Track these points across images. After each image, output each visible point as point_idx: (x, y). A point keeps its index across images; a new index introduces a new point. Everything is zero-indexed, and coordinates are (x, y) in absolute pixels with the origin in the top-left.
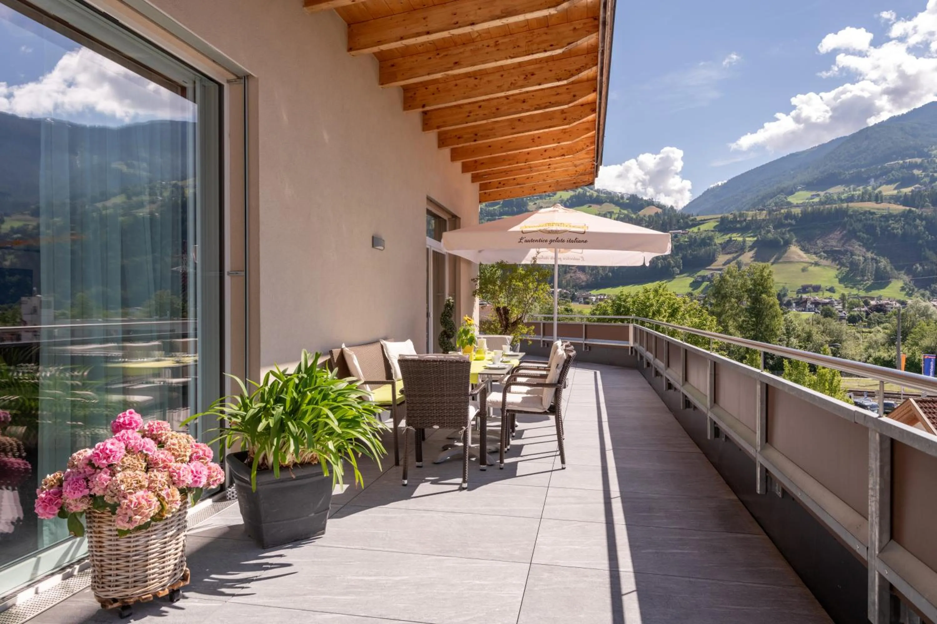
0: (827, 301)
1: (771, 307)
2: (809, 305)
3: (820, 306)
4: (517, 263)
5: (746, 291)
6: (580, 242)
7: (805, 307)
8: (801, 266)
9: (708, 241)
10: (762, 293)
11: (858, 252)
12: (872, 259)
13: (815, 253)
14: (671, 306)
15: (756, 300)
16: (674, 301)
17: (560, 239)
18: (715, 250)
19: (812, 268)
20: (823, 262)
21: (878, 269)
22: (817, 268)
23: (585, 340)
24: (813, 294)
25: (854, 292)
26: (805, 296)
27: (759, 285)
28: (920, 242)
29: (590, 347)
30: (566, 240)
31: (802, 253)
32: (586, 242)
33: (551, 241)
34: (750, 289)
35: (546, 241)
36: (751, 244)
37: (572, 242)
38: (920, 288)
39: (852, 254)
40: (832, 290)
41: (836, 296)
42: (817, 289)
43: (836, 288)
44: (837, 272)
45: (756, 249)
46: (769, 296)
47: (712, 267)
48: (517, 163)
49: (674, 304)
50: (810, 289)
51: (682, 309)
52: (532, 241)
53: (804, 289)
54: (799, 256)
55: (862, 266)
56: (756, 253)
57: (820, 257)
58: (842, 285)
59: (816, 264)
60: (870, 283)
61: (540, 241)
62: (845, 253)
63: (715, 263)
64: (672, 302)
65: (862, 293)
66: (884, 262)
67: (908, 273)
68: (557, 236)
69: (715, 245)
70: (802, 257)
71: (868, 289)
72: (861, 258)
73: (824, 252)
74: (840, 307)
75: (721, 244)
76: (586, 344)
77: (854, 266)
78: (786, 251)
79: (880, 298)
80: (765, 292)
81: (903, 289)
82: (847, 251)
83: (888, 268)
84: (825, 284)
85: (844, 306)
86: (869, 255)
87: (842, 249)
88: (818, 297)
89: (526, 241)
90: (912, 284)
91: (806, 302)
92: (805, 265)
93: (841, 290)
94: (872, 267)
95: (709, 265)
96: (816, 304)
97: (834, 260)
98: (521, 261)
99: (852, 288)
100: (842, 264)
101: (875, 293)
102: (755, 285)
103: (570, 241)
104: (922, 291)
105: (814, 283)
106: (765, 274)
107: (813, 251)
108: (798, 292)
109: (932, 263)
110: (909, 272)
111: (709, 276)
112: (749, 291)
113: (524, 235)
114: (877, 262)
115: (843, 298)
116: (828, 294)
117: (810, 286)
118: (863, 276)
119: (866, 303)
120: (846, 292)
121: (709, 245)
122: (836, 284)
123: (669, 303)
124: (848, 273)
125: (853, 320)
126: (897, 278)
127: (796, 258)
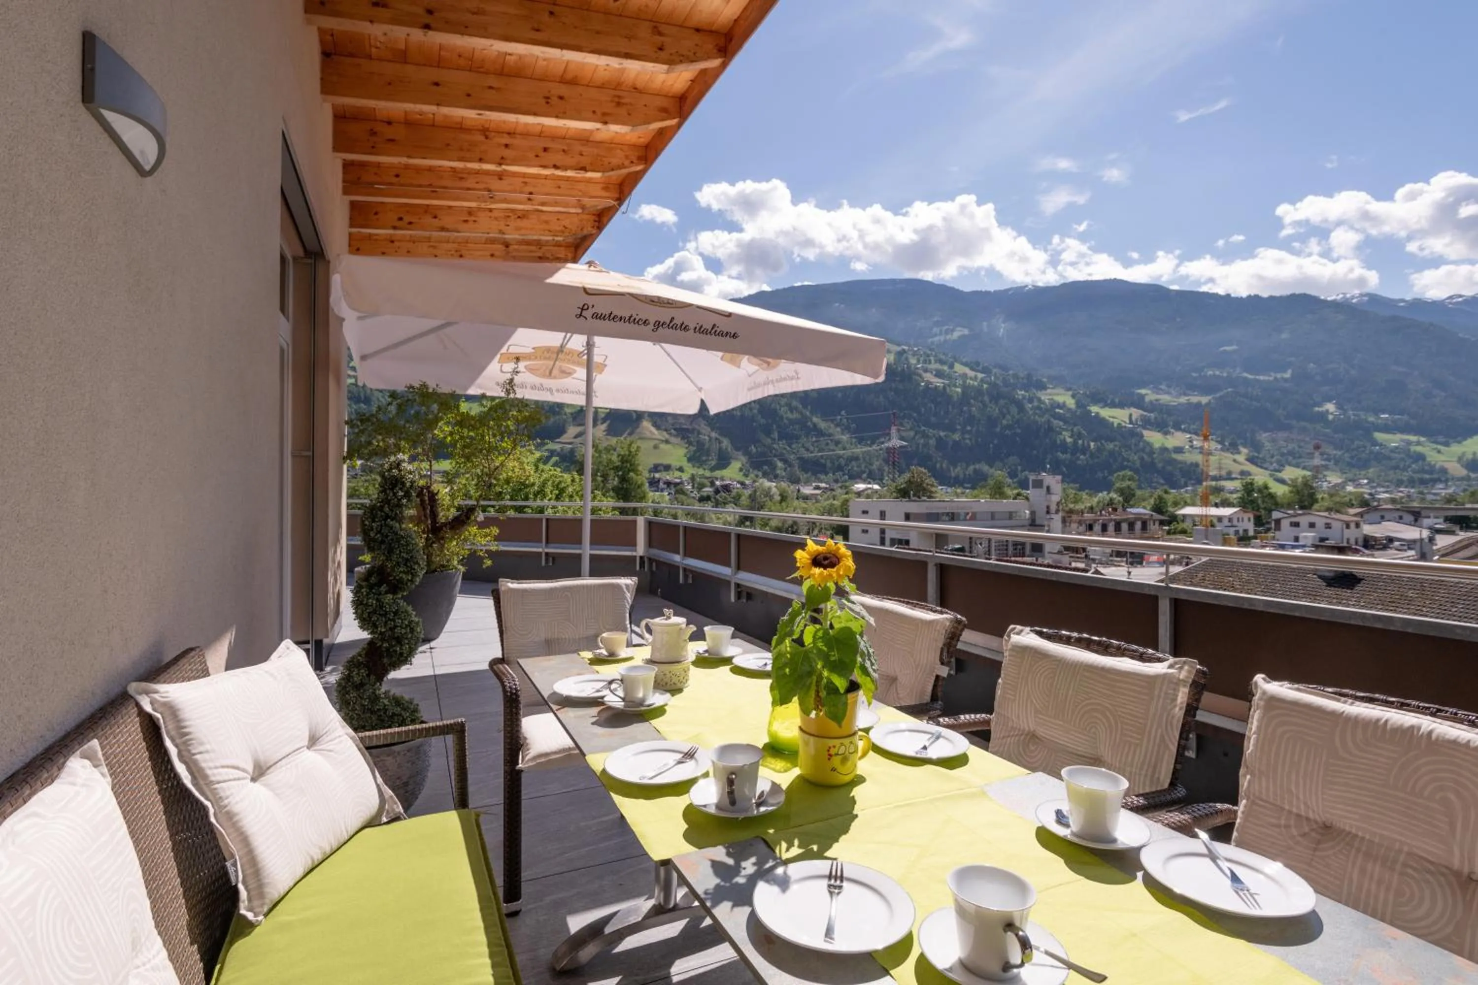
0: (678, 481)
1: (639, 487)
2: (661, 485)
3: (672, 486)
4: (459, 392)
5: (613, 469)
6: (722, 334)
7: (657, 487)
8: (652, 443)
9: (557, 409)
10: (629, 471)
11: (703, 431)
12: (716, 439)
13: (666, 430)
14: (557, 486)
15: (623, 479)
16: (561, 479)
17: (678, 321)
18: (565, 421)
19: (663, 446)
20: (673, 440)
21: (720, 449)
22: (668, 446)
23: (546, 547)
24: (664, 473)
25: (701, 472)
26: (657, 475)
27: (627, 461)
28: (755, 424)
29: (554, 559)
30: (692, 326)
31: (653, 429)
32: (735, 336)
33: (658, 325)
34: (617, 467)
35: (646, 323)
36: (603, 416)
37: (705, 332)
38: (754, 469)
39: (699, 433)
40: (681, 469)
41: (685, 477)
42: (667, 468)
43: (685, 468)
44: (685, 451)
45: (608, 422)
46: (637, 475)
47: (562, 439)
48: (481, 160)
49: (560, 482)
50: (662, 468)
51: (570, 489)
52: (612, 317)
53: (656, 468)
54: (651, 432)
55: (707, 446)
56: (609, 426)
57: (670, 434)
58: (690, 465)
59: (667, 442)
60: (713, 463)
61: (631, 320)
62: (692, 431)
63: (565, 436)
64: (558, 480)
65: (708, 474)
66: (726, 443)
67: (744, 454)
68: (672, 312)
69: (565, 414)
70: (654, 434)
71: (713, 469)
72: (707, 438)
73: (675, 429)
74: (689, 487)
75: (572, 414)
76: (547, 554)
77: (700, 445)
78: (638, 427)
79: (722, 479)
80: (633, 470)
81: (741, 470)
82: (694, 429)
83: (729, 449)
84: (675, 463)
85: (693, 487)
86: (714, 435)
87: (690, 427)
88: (668, 476)
89: (596, 316)
90: (748, 465)
91: (659, 481)
92: (656, 442)
93: (690, 470)
94: (715, 447)
95: (559, 437)
96: (668, 484)
97: (683, 438)
98: (467, 389)
99: (698, 467)
100: (690, 443)
101: (718, 473)
102: (623, 461)
103: (700, 330)
104: (756, 472)
105: (666, 461)
106: (633, 450)
107: (663, 427)
108: (650, 471)
109: (764, 446)
110: (747, 453)
111: (559, 450)
112: (616, 469)
113: (590, 300)
114: (720, 442)
115: (693, 478)
116: (677, 474)
117: (661, 465)
118: (708, 455)
119: (712, 484)
120: (694, 471)
121: (559, 413)
122: (685, 463)
123: (554, 482)
124: (695, 452)
125: (703, 499)
126: (736, 459)
127: (648, 434)
